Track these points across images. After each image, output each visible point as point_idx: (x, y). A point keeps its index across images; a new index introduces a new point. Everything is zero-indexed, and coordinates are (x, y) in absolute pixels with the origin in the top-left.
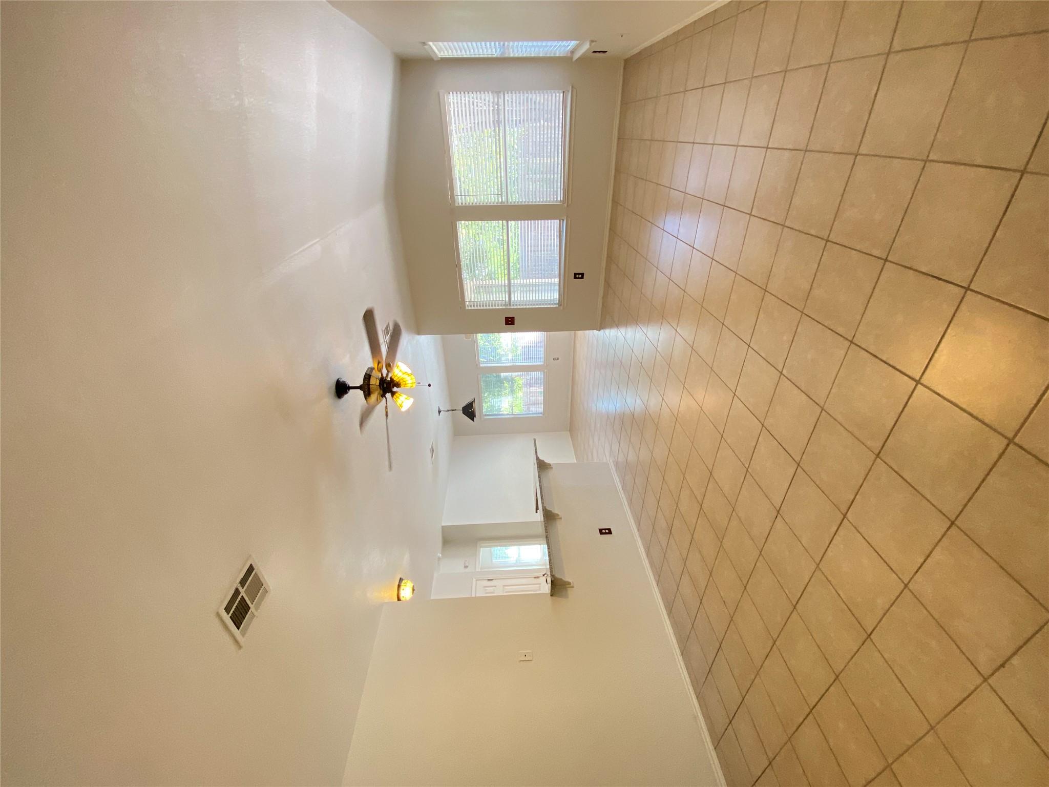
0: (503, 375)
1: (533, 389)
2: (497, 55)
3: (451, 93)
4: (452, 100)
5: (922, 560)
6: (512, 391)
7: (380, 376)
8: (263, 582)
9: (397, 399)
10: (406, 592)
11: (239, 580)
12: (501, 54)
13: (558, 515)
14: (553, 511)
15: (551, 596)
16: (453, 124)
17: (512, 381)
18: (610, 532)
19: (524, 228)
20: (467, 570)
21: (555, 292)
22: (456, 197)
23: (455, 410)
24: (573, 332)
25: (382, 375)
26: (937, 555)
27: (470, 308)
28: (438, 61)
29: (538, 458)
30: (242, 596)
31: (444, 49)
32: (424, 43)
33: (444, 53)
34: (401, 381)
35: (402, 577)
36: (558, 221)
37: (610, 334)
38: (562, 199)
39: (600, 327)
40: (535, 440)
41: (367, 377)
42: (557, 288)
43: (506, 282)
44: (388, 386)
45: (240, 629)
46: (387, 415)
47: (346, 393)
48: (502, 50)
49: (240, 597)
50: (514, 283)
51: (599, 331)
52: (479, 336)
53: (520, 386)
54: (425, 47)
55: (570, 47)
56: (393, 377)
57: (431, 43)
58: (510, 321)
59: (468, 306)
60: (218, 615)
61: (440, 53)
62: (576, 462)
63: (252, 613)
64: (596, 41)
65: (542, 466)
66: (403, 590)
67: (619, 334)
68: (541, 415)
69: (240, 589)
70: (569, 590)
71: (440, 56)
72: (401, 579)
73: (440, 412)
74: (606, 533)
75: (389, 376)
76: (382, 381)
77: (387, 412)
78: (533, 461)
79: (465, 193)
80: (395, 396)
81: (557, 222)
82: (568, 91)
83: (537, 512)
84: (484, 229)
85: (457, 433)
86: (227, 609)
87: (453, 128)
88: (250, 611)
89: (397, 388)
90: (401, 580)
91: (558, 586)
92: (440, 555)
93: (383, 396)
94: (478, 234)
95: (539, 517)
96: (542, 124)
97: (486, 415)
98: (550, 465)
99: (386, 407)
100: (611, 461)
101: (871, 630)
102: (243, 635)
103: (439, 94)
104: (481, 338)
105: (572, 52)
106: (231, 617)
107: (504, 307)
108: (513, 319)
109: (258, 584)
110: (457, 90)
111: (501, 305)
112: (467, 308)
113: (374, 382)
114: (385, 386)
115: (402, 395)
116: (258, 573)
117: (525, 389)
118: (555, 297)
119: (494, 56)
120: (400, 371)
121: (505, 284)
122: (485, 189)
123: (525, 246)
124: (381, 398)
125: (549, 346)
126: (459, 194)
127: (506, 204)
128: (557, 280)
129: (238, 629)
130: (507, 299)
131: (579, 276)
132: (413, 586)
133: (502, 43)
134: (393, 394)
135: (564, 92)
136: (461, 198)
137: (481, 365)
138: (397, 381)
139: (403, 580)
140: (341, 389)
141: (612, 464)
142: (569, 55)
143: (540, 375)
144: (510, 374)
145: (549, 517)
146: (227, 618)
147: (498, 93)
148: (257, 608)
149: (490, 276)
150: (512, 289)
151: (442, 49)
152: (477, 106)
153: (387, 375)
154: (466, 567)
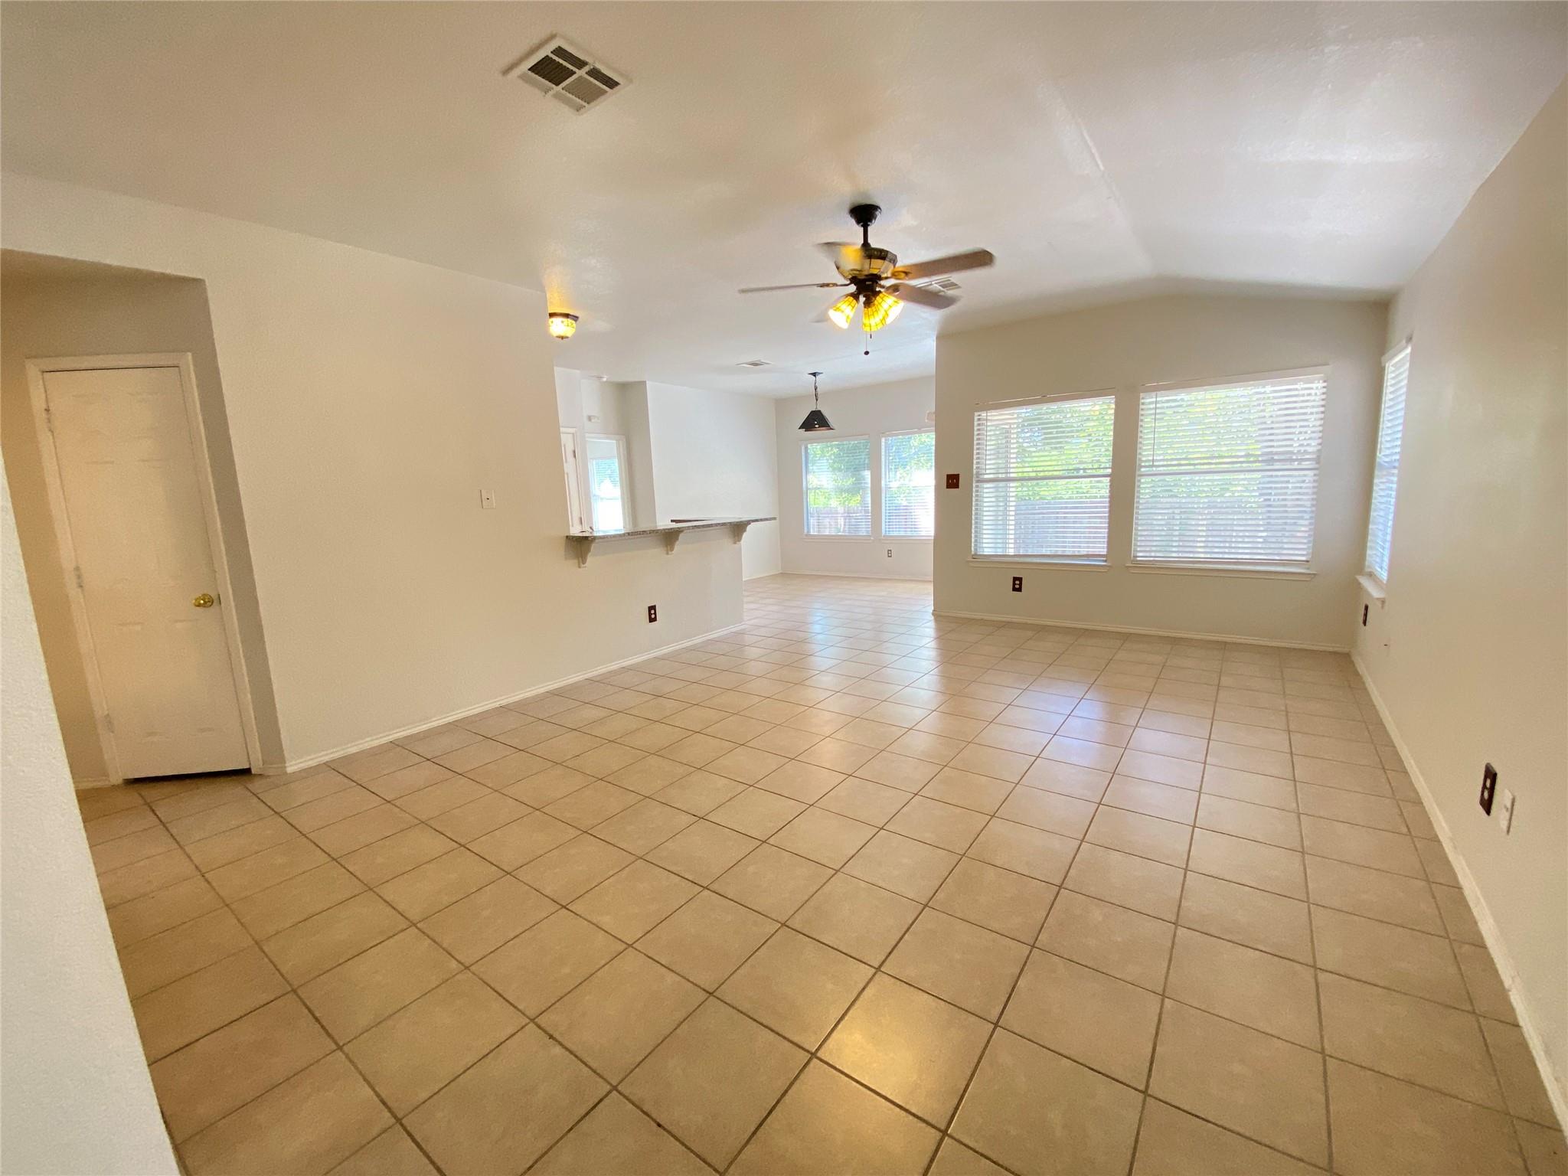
0: (867, 474)
1: (841, 521)
2: (1380, 458)
3: (1325, 384)
4: (1314, 386)
5: (663, 963)
6: (841, 490)
7: (884, 276)
8: (592, 104)
9: (847, 303)
10: (559, 327)
11: (599, 66)
12: (1380, 464)
13: (672, 550)
14: (677, 543)
15: (567, 537)
16: (1273, 389)
17: (856, 489)
18: (652, 620)
19: (1096, 507)
20: (585, 419)
21: (993, 550)
22: (1154, 394)
23: (817, 400)
24: (931, 578)
25: (887, 278)
26: (670, 978)
27: (976, 418)
28: (1380, 363)
29: (749, 522)
30: (575, 73)
31: (1397, 373)
32: (1409, 339)
33: (1393, 372)
34: (873, 308)
35: (580, 319)
36: (1105, 553)
37: (927, 629)
38: (1138, 559)
39: (936, 614)
40: (775, 519)
41: (882, 255)
42: (1000, 552)
43: (1012, 475)
44: (866, 287)
45: (530, 72)
46: (823, 286)
47: (858, 222)
48: (1386, 464)
49: (574, 69)
50: (1010, 487)
51: (933, 614)
52: (933, 435)
53: (846, 503)
54: (1404, 341)
55: (1379, 570)
56: (881, 295)
57: (1409, 350)
58: (953, 481)
59: (979, 415)
60: (552, 37)
61: (1392, 366)
62: (744, 580)
63: (550, 89)
64: (1382, 607)
65: (737, 529)
66: (562, 322)
67: (928, 640)
68: (806, 531)
69: (587, 69)
70: (576, 561)
71: (1387, 365)
72: (577, 317)
73: (814, 374)
74: (650, 614)
75: (882, 290)
76: (875, 278)
77: (828, 285)
78: (745, 518)
79: (1159, 408)
80: (852, 298)
81: (1104, 551)
82: (1308, 569)
83: (672, 521)
84: (1096, 446)
85: (781, 404)
86: (559, 51)
87: (1268, 389)
88: (554, 86)
89: (864, 303)
90: (575, 318)
91: (580, 545)
92: (605, 379)
93: (854, 280)
94: (1090, 435)
95: (664, 523)
96: (1260, 534)
97: (806, 448)
98: (739, 540)
99: (835, 285)
100: (747, 626)
101: (571, 909)
102: (522, 77)
103: (1326, 364)
104: (929, 439)
105: (1371, 575)
106: (547, 56)
107: (975, 471)
108: (956, 486)
109: (588, 96)
110: (1329, 394)
111: (978, 468)
112: (976, 414)
113: (877, 266)
114: (867, 283)
115: (854, 310)
116: (608, 94)
117: (841, 509)
118: (986, 550)
119: (1378, 454)
120: (889, 306)
121: (1010, 473)
122: (1162, 446)
123: (1066, 508)
124: (850, 277)
125: (911, 543)
126: (1158, 399)
127: (1138, 473)
128: (1011, 552)
129: (529, 70)
130: (986, 476)
131: (1017, 585)
132: (567, 337)
133: (1396, 464)
134: (855, 296)
135: (1307, 561)
136: (1150, 403)
137: (883, 440)
138: (876, 302)
139: (576, 321)
140: (864, 214)
141: (743, 627)
142: (1367, 570)
143: (864, 530)
144: (869, 485)
145: (669, 537)
146: (546, 51)
147: (1318, 460)
148: (557, 96)
149: (1022, 452)
150: (1001, 484)
151: (1398, 367)
152: (1300, 433)
153: (883, 287)
154: (590, 418)
